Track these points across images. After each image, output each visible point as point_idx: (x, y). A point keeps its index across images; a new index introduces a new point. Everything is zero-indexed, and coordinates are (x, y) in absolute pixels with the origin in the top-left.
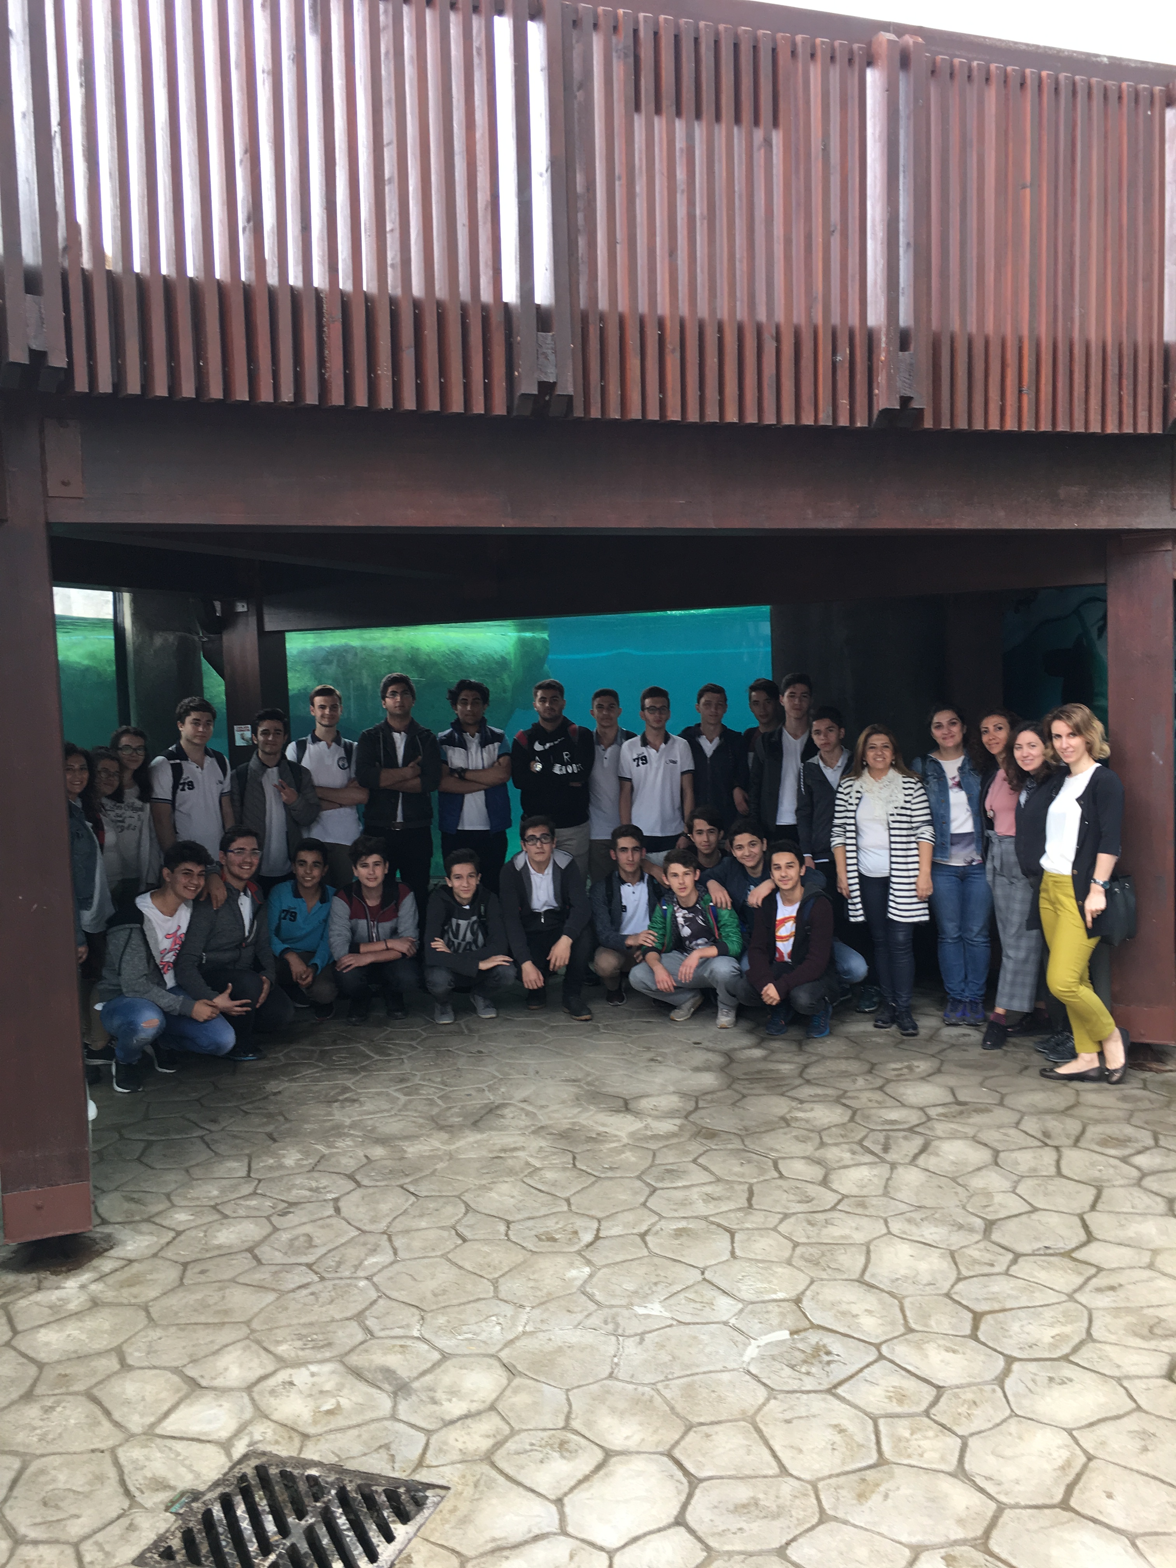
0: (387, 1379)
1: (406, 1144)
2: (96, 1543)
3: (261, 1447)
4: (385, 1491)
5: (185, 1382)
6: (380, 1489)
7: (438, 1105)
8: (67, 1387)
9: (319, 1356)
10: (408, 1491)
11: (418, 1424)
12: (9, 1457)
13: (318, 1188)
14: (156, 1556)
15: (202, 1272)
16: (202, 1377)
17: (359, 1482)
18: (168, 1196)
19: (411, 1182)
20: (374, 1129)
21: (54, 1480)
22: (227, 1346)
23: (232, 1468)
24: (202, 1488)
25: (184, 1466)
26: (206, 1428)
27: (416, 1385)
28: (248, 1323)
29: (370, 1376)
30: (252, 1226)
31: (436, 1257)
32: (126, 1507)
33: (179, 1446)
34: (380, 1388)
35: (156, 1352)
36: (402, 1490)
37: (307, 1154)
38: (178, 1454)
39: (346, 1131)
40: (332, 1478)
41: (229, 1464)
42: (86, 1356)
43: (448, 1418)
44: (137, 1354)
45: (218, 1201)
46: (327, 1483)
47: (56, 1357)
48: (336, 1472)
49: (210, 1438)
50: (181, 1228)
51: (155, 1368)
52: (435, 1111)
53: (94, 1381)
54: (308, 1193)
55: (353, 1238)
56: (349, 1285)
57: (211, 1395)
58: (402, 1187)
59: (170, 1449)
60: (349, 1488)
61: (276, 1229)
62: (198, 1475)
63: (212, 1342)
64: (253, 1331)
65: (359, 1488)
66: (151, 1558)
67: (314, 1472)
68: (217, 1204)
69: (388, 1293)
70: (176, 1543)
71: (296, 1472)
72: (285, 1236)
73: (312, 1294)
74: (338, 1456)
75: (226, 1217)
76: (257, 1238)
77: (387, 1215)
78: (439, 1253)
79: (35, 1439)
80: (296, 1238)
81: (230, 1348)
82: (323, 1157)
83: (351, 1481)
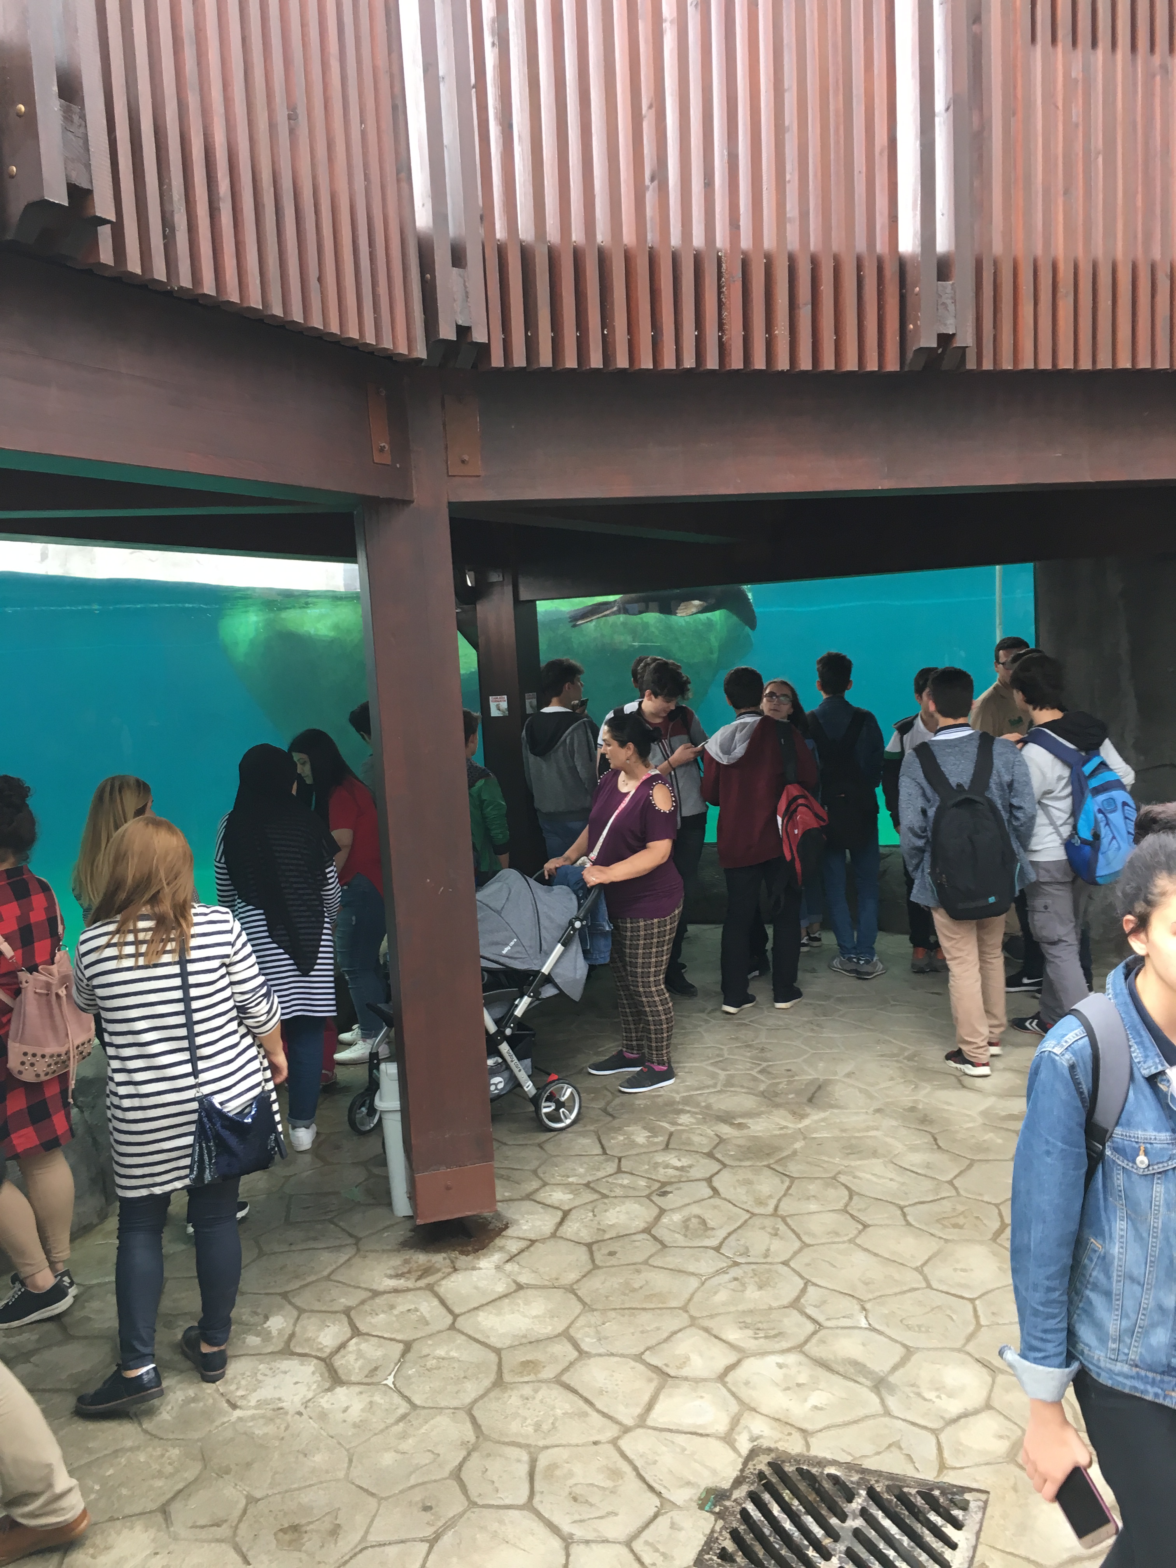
0: (860, 1372)
1: (750, 1121)
2: (647, 1543)
3: (766, 1443)
4: (918, 1492)
5: (653, 1372)
6: (913, 1491)
7: (763, 1081)
8: (536, 1374)
9: (777, 1347)
10: (943, 1493)
11: (917, 1422)
12: (513, 1448)
13: (682, 1167)
14: (715, 1558)
15: (612, 1254)
16: (666, 1365)
17: (887, 1483)
18: (535, 1172)
19: (776, 1162)
20: (708, 1107)
21: (571, 1474)
22: (675, 1333)
23: (745, 1464)
24: (726, 1485)
25: (695, 1461)
26: (700, 1421)
27: (892, 1379)
28: (685, 1309)
29: (841, 1370)
30: (636, 1206)
31: (844, 1242)
32: (658, 1504)
33: (680, 1439)
34: (856, 1382)
35: (606, 1338)
36: (937, 1493)
37: (654, 1131)
38: (684, 1449)
39: (680, 1107)
40: (855, 1478)
41: (741, 1460)
42: (538, 1341)
43: (948, 1416)
44: (587, 1340)
45: (590, 1179)
46: (852, 1482)
47: (508, 1343)
48: (857, 1472)
49: (708, 1432)
50: (566, 1208)
51: (612, 1355)
52: (762, 1087)
53: (560, 1368)
54: (677, 1173)
55: (746, 1221)
56: (770, 1271)
57: (685, 1386)
58: (768, 1166)
59: (673, 1443)
60: (878, 1489)
61: (662, 1212)
62: (714, 1472)
63: (658, 1329)
64: (693, 1318)
65: (889, 1489)
66: (711, 1559)
67: (832, 1470)
68: (589, 1182)
69: (814, 1280)
70: (729, 1545)
71: (814, 1470)
72: (677, 1217)
73: (736, 1279)
74: (849, 1454)
75: (605, 1196)
76: (650, 1219)
77: (770, 1197)
78: (846, 1238)
79: (531, 1429)
80: (688, 1219)
81: (679, 1335)
82: (671, 1135)
83: (877, 1481)
